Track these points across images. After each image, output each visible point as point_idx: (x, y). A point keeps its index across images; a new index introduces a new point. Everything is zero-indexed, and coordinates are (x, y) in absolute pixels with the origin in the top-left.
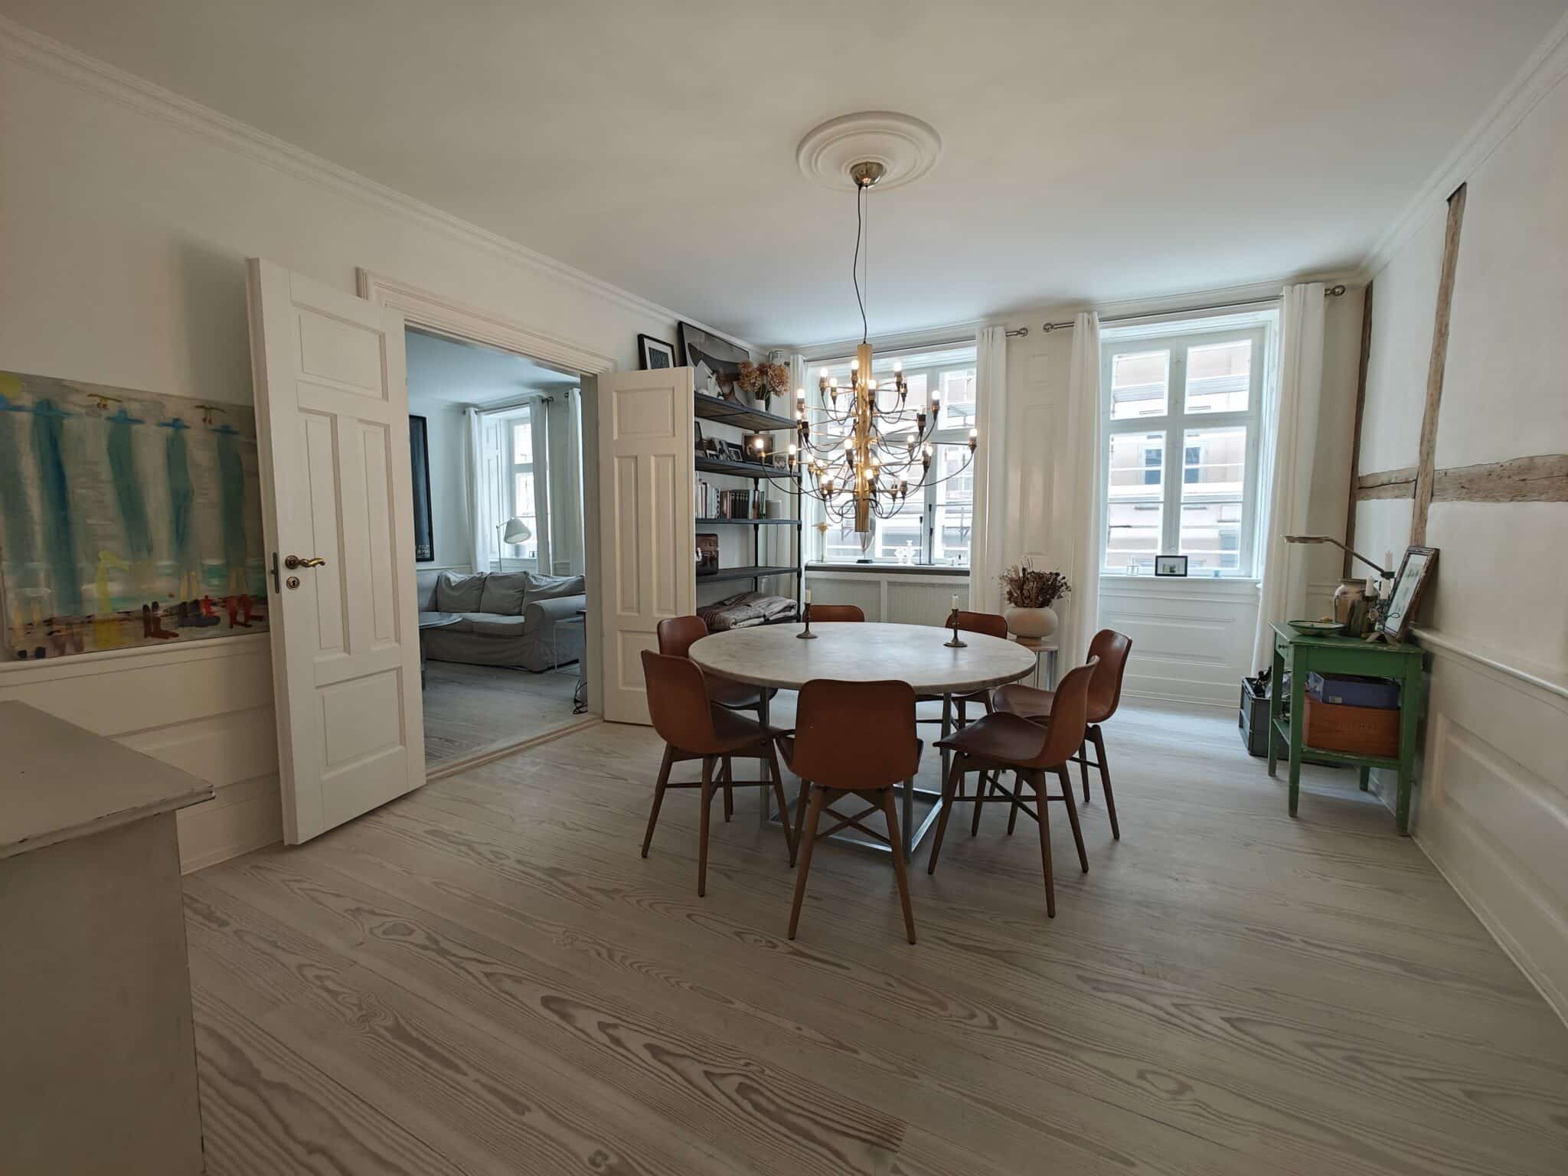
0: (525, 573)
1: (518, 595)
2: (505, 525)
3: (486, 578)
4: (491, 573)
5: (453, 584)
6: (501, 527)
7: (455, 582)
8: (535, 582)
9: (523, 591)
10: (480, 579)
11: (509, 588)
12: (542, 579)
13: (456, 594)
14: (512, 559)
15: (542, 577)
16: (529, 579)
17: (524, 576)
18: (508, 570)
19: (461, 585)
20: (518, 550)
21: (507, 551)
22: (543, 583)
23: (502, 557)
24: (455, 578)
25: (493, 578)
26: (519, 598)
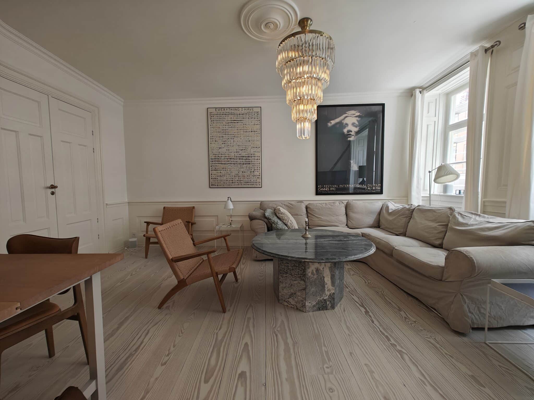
0: (451, 209)
1: (441, 229)
2: (436, 170)
3: (414, 209)
4: (419, 206)
5: (390, 211)
6: (433, 172)
7: (392, 209)
8: (461, 219)
9: (447, 225)
10: (409, 210)
11: (433, 221)
12: (471, 218)
13: (390, 218)
14: (440, 195)
15: (470, 215)
16: (455, 216)
17: (449, 212)
18: (436, 204)
19: (395, 212)
20: (445, 189)
21: (437, 189)
22: (471, 222)
23: (432, 193)
24: (393, 206)
25: (421, 210)
26: (442, 232)
